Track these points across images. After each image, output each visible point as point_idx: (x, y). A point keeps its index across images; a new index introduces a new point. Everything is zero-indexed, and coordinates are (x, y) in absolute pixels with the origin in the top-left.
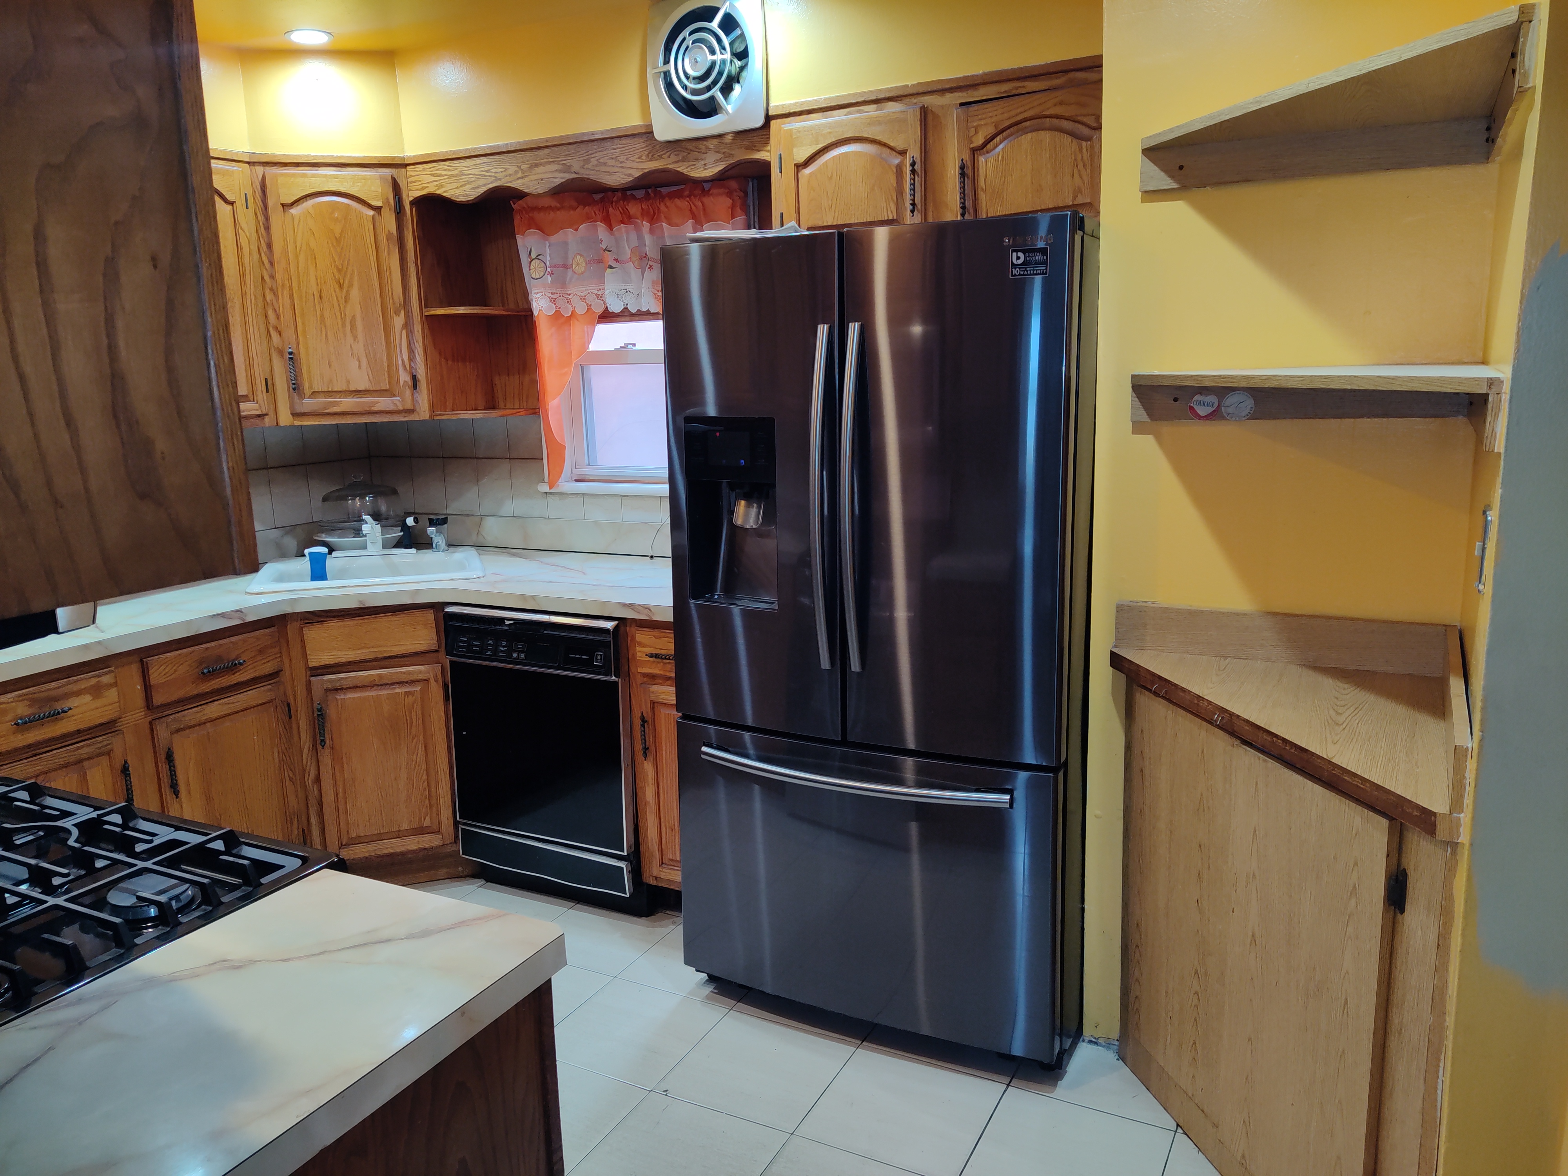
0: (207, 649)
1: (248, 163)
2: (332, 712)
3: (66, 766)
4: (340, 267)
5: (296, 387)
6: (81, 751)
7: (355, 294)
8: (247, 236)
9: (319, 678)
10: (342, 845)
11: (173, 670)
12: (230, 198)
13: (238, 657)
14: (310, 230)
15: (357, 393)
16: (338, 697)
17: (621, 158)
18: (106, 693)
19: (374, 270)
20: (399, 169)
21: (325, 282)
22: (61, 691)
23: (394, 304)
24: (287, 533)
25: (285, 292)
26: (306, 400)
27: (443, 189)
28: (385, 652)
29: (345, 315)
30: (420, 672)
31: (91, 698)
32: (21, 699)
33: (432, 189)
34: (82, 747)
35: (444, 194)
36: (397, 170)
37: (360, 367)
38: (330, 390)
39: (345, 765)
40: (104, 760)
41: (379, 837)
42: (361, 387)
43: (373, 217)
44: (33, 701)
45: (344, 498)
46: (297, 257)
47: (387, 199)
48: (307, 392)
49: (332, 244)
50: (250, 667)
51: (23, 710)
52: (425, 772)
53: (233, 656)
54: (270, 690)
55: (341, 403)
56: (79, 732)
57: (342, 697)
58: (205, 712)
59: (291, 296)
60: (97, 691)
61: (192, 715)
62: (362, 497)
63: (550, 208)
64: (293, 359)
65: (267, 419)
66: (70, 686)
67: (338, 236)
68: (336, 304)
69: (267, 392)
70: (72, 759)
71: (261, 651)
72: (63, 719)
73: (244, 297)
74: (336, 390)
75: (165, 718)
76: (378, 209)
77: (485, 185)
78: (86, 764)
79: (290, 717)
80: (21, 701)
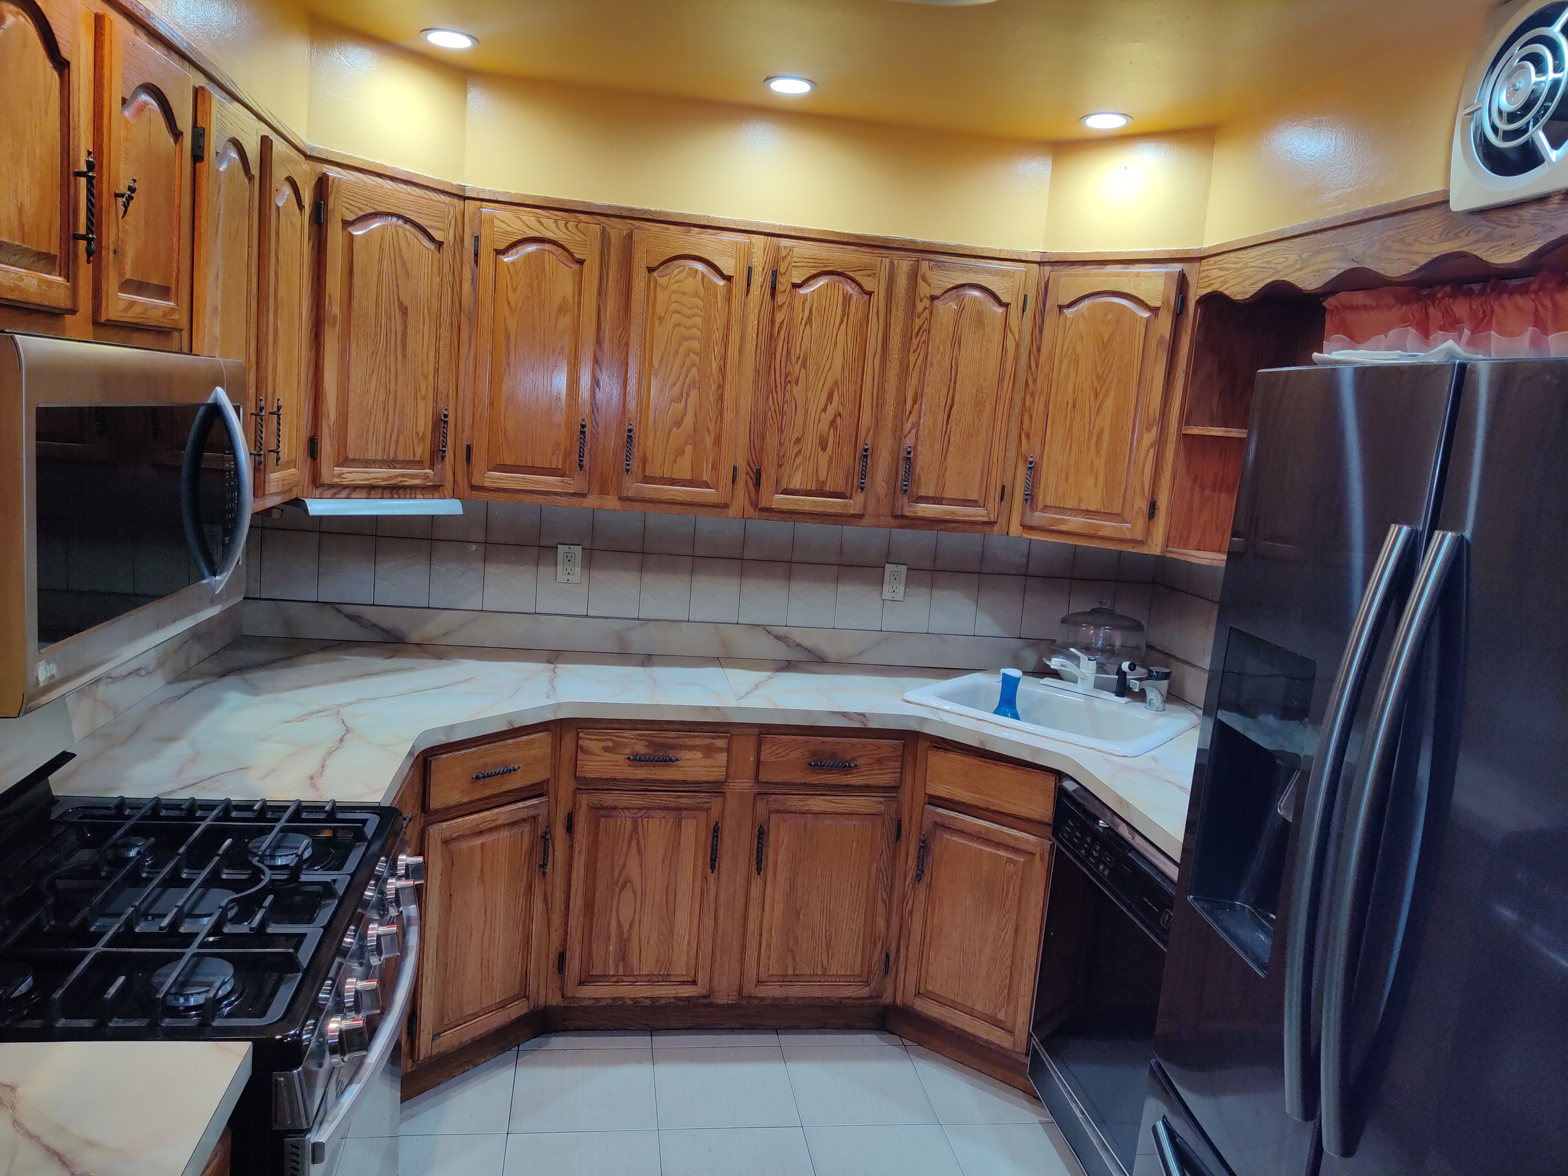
0: (823, 742)
1: (1039, 263)
2: (936, 848)
3: (667, 809)
4: (1101, 374)
5: (1030, 498)
6: (681, 800)
7: (1109, 404)
8: (1015, 339)
9: (932, 808)
10: (919, 993)
11: (784, 753)
12: (1005, 299)
13: (853, 759)
14: (1080, 333)
15: (1087, 513)
16: (945, 836)
17: (1410, 240)
18: (717, 756)
19: (1134, 380)
20: (1192, 264)
21: (1082, 390)
22: (675, 741)
23: (1148, 418)
24: (1029, 646)
25: (1041, 398)
26: (1037, 513)
27: (1226, 286)
28: (997, 805)
29: (1094, 427)
30: (1027, 842)
31: (702, 756)
32: (641, 738)
33: (1216, 286)
34: (683, 797)
35: (1226, 292)
36: (1190, 264)
37: (1096, 485)
38: (1061, 506)
39: (936, 911)
40: (702, 816)
41: (953, 1005)
42: (1093, 508)
43: (1148, 319)
44: (651, 744)
45: (1077, 624)
46: (1061, 362)
47: (1168, 298)
48: (1040, 505)
49: (1098, 349)
50: (865, 773)
51: (640, 748)
52: (1010, 957)
53: (848, 757)
54: (881, 803)
55: (1068, 521)
56: (685, 782)
57: (948, 837)
58: (808, 803)
59: (1047, 405)
60: (709, 751)
61: (794, 802)
62: (1098, 626)
63: (1365, 307)
64: (1033, 468)
65: (996, 528)
66: (686, 740)
67: (1106, 340)
68: (1087, 415)
69: (1002, 499)
70: (672, 805)
71: (879, 761)
72: (672, 766)
73: (998, 401)
74: (1067, 507)
75: (768, 796)
76: (1155, 310)
77: (1263, 279)
78: (684, 813)
79: (898, 837)
80: (641, 740)
